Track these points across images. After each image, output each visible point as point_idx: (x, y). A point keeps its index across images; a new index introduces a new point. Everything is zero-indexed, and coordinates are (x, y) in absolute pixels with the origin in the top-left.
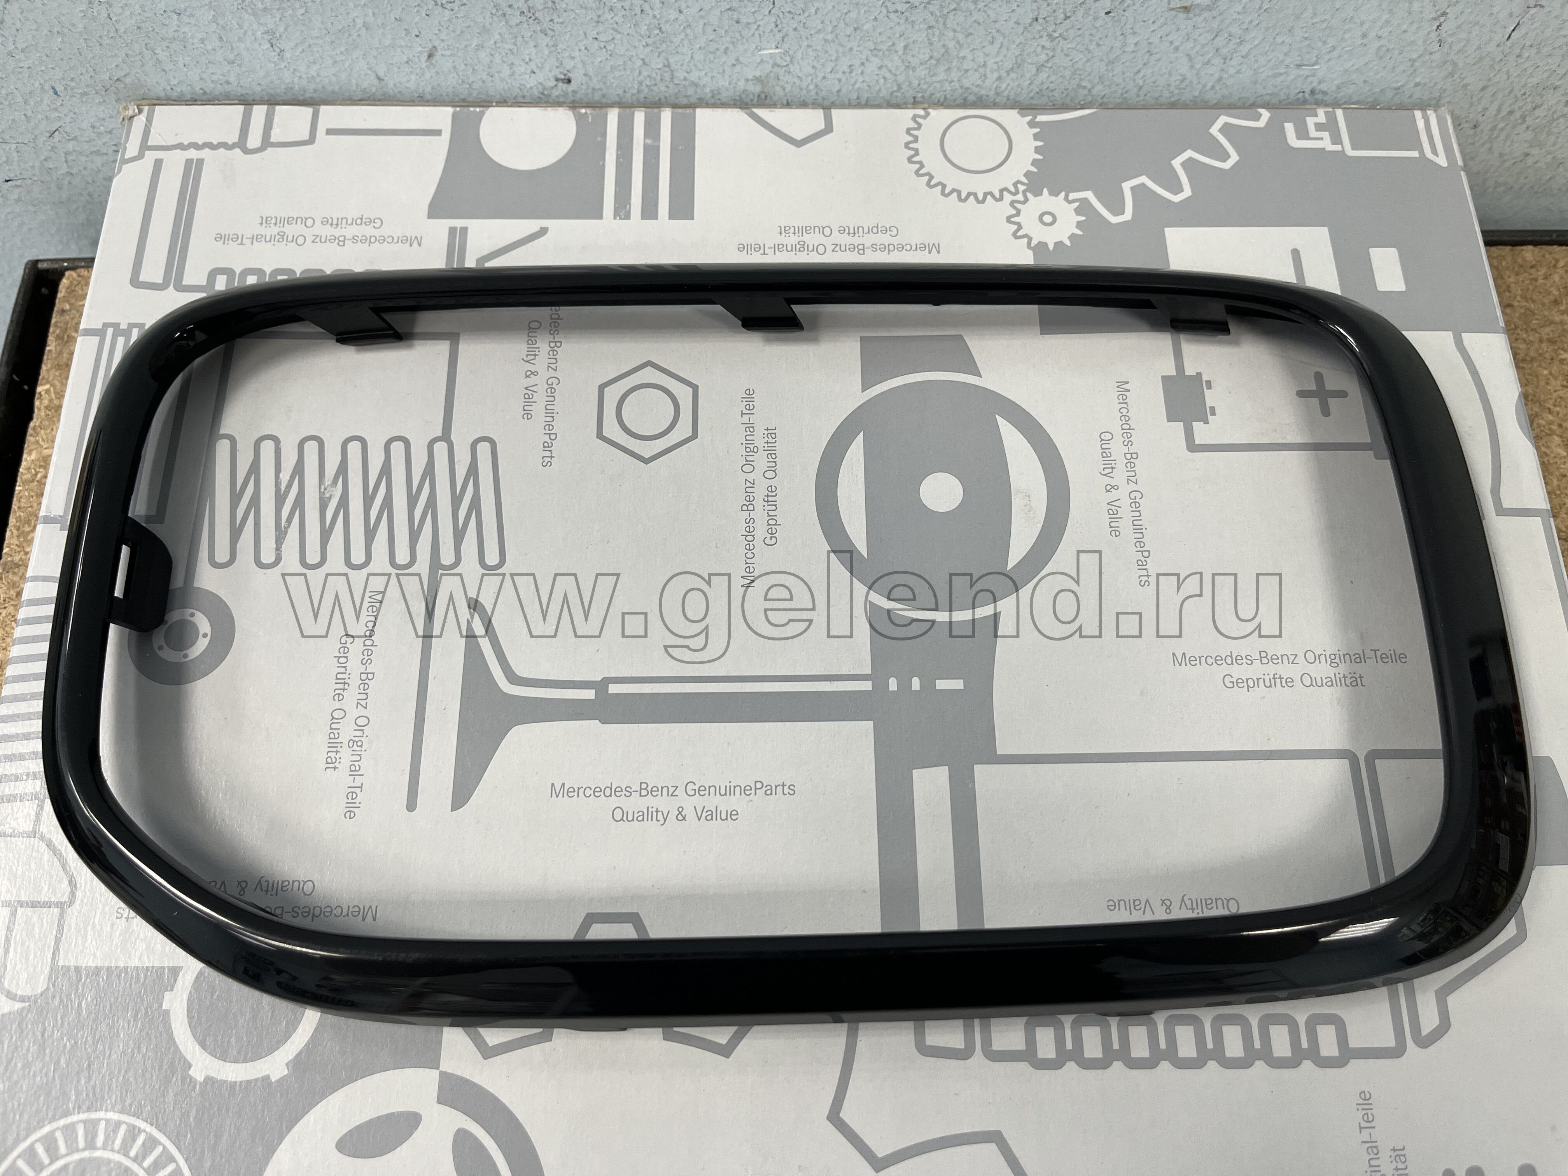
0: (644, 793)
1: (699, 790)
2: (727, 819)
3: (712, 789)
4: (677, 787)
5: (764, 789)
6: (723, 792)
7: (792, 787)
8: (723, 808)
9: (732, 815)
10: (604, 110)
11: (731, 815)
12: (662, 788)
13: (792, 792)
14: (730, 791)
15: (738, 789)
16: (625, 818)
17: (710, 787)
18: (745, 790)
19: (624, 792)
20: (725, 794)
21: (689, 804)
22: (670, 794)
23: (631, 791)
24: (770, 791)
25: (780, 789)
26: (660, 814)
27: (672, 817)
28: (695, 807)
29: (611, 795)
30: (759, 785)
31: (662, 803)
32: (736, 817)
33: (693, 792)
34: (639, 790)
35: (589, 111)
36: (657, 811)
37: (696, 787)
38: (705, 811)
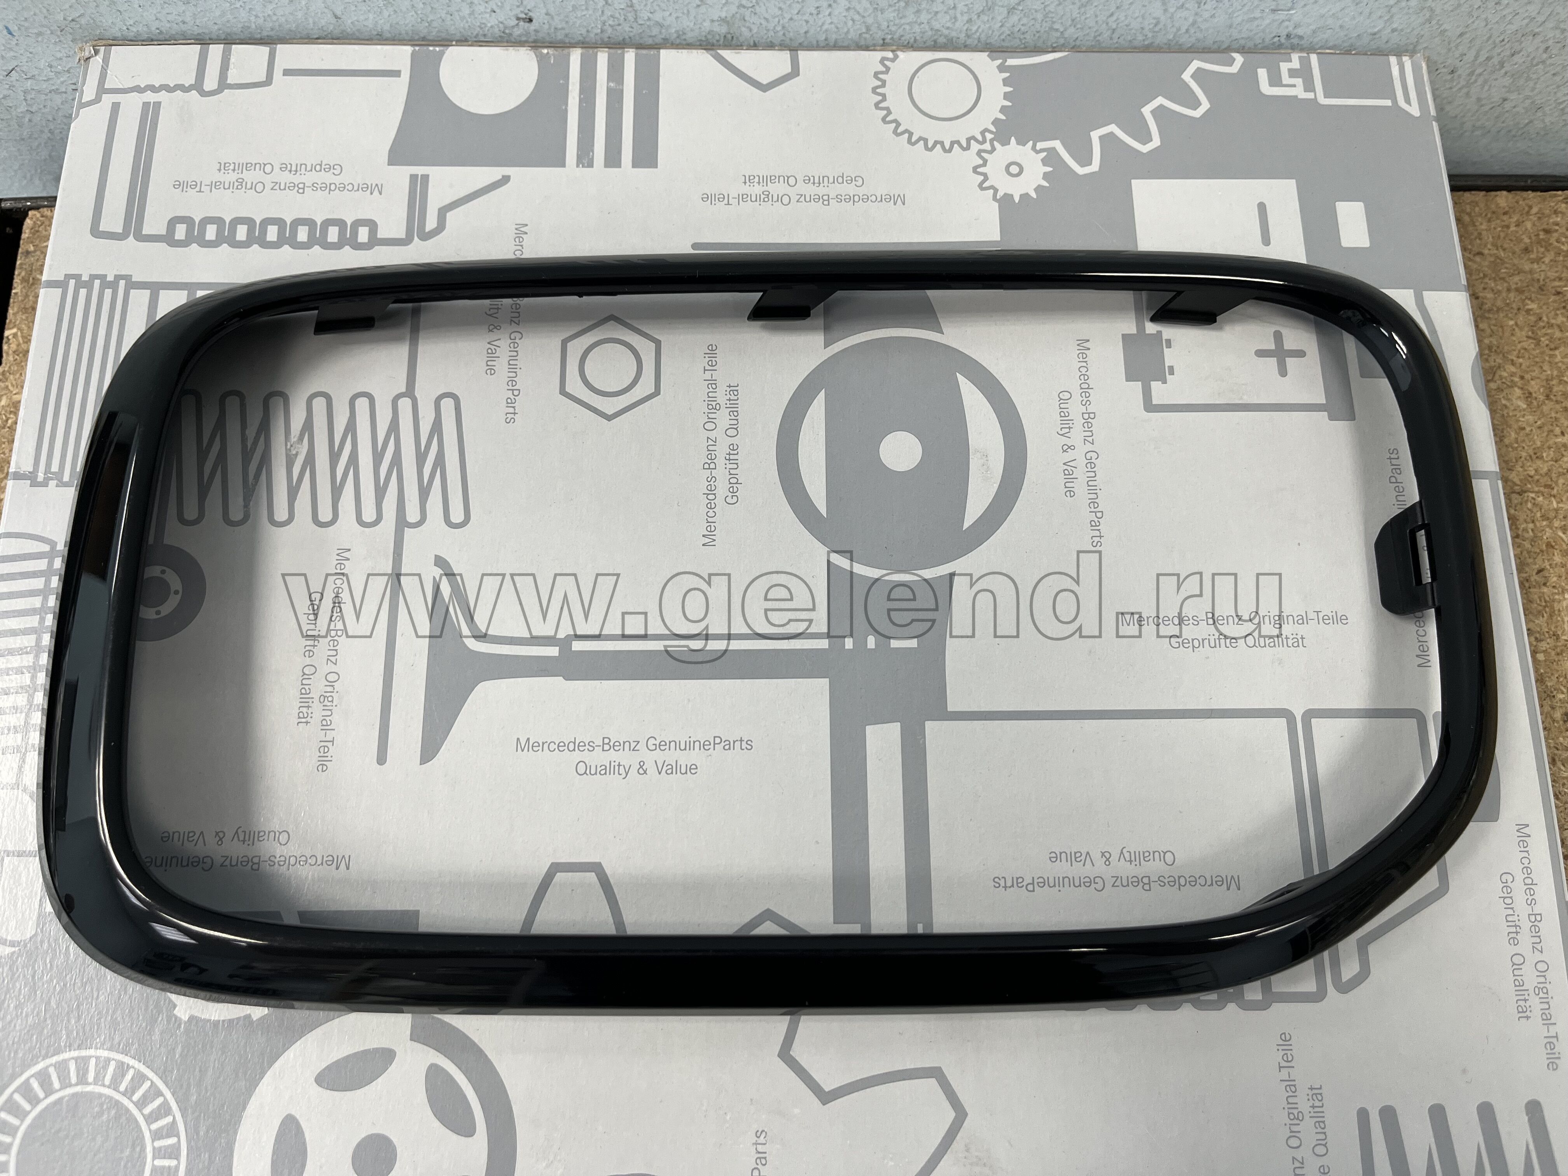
0: (606, 747)
1: (660, 745)
2: (686, 773)
3: (673, 744)
4: (638, 742)
5: (723, 744)
6: (683, 747)
7: (749, 742)
8: (682, 762)
9: (692, 769)
10: (566, 51)
11: (690, 769)
12: (624, 743)
13: (749, 747)
14: (689, 746)
15: (697, 744)
16: (588, 772)
17: (670, 742)
18: (704, 745)
19: (587, 746)
20: (685, 749)
21: (650, 758)
22: (632, 749)
23: (594, 745)
24: (729, 746)
25: (738, 744)
26: (621, 768)
27: (633, 771)
28: (656, 762)
29: (574, 750)
30: (718, 740)
31: (624, 757)
32: (696, 770)
33: (654, 747)
34: (601, 744)
35: (551, 51)
36: (619, 765)
37: (657, 743)
38: (665, 765)
